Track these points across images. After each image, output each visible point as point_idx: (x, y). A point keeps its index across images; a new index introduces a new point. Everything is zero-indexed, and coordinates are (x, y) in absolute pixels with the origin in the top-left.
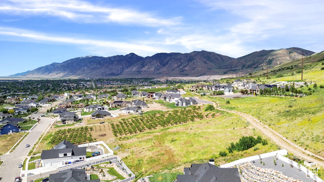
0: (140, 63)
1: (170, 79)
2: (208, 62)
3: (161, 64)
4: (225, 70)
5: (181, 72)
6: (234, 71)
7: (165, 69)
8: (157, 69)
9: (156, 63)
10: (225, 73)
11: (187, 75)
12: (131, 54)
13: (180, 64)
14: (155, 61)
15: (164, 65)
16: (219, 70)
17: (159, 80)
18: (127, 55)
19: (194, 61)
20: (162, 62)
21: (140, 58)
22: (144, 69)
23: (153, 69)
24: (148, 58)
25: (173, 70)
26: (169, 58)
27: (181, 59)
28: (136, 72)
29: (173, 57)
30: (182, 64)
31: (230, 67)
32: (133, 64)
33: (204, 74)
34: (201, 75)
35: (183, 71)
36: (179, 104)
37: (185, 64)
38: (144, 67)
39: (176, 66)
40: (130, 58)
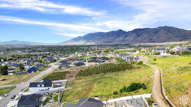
0: (124, 35)
1: (142, 44)
2: (168, 33)
3: (137, 35)
4: (181, 39)
5: (150, 40)
6: (187, 39)
7: (139, 38)
8: (135, 38)
9: (134, 35)
10: (181, 40)
11: (154, 42)
12: (119, 30)
13: (149, 35)
14: (133, 34)
15: (139, 36)
16: (176, 39)
17: (134, 45)
18: (117, 31)
19: (159, 33)
20: (138, 34)
21: (124, 32)
22: (127, 39)
23: (132, 39)
24: (129, 32)
25: (145, 39)
26: (142, 31)
27: (150, 32)
28: (122, 41)
29: (145, 31)
30: (151, 35)
31: (184, 36)
32: (121, 36)
33: (166, 41)
34: (163, 42)
35: (151, 39)
36: (126, 60)
37: (153, 35)
38: (127, 37)
39: (147, 36)
40: (119, 32)
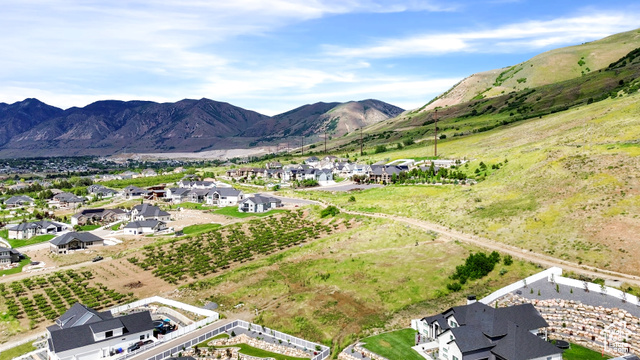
0: (53, 121)
1: (137, 157)
2: (216, 122)
3: (108, 125)
4: (252, 139)
5: (157, 142)
6: (269, 140)
7: (118, 136)
8: (98, 136)
9: (97, 124)
10: (253, 145)
11: (172, 149)
12: (28, 100)
13: (154, 124)
14: (93, 118)
15: (117, 128)
16: (239, 139)
17: (110, 160)
18: (18, 103)
19: (187, 119)
20: (111, 120)
21: (54, 111)
22: (65, 136)
23: (89, 136)
24: (74, 110)
25: (140, 138)
26: (127, 110)
27: (155, 115)
28: (46, 144)
29: (137, 109)
30: (158, 125)
31: (261, 132)
32: (36, 123)
33: (210, 147)
34: (202, 149)
35: (163, 140)
37: (166, 126)
38: (65, 130)
39: (146, 130)
40: (26, 109)
